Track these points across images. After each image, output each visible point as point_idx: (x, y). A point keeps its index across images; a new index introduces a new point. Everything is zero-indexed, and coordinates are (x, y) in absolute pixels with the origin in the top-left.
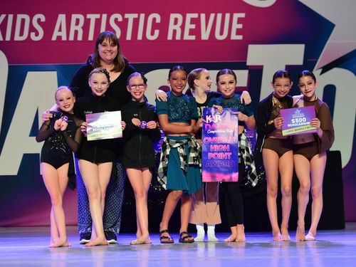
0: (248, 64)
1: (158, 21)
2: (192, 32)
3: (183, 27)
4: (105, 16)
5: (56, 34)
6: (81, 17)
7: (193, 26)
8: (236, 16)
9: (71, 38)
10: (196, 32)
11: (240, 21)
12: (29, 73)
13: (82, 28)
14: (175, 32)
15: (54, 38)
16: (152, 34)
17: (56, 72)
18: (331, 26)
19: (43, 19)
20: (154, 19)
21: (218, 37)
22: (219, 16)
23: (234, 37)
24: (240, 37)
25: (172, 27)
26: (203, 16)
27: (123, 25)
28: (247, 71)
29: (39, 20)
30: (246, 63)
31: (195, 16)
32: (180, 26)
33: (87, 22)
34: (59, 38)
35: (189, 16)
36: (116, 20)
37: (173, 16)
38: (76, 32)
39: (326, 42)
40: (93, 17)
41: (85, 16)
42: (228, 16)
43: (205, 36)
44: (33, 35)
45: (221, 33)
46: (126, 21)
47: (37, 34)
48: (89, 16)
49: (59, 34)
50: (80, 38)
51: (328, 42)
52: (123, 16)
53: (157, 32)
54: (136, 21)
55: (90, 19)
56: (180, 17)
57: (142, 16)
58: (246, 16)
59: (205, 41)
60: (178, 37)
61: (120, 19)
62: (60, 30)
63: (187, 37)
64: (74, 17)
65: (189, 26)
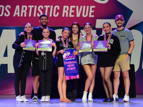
0: (96, 27)
1: (59, 9)
2: (72, 14)
3: (69, 12)
4: (36, 7)
5: (15, 14)
6: (26, 7)
7: (73, 11)
8: (91, 7)
9: (22, 16)
10: (74, 14)
11: (93, 9)
12: (3, 30)
13: (26, 11)
14: (65, 13)
15: (14, 15)
16: (56, 14)
17: (15, 30)
18: (132, 12)
19: (10, 7)
20: (57, 8)
21: (84, 16)
22: (84, 7)
23: (90, 16)
24: (93, 16)
25: (64, 11)
26: (77, 7)
27: (44, 10)
28: (96, 31)
29: (8, 8)
30: (95, 27)
31: (74, 7)
32: (67, 11)
33: (28, 9)
34: (16, 15)
35: (72, 7)
36: (41, 8)
37: (65, 7)
38: (24, 13)
39: (129, 19)
40: (31, 7)
41: (28, 7)
42: (88, 7)
43: (78, 15)
44: (5, 14)
45: (85, 14)
46: (45, 9)
47: (7, 14)
48: (29, 6)
49: (17, 14)
50: (25, 15)
51: (130, 18)
52: (44, 7)
53: (58, 13)
54: (49, 9)
55: (29, 8)
56: (68, 7)
57: (52, 7)
58: (95, 7)
59: (78, 17)
60: (67, 16)
61: (42, 8)
62: (17, 12)
63: (71, 16)
64: (23, 7)
65: (71, 11)
